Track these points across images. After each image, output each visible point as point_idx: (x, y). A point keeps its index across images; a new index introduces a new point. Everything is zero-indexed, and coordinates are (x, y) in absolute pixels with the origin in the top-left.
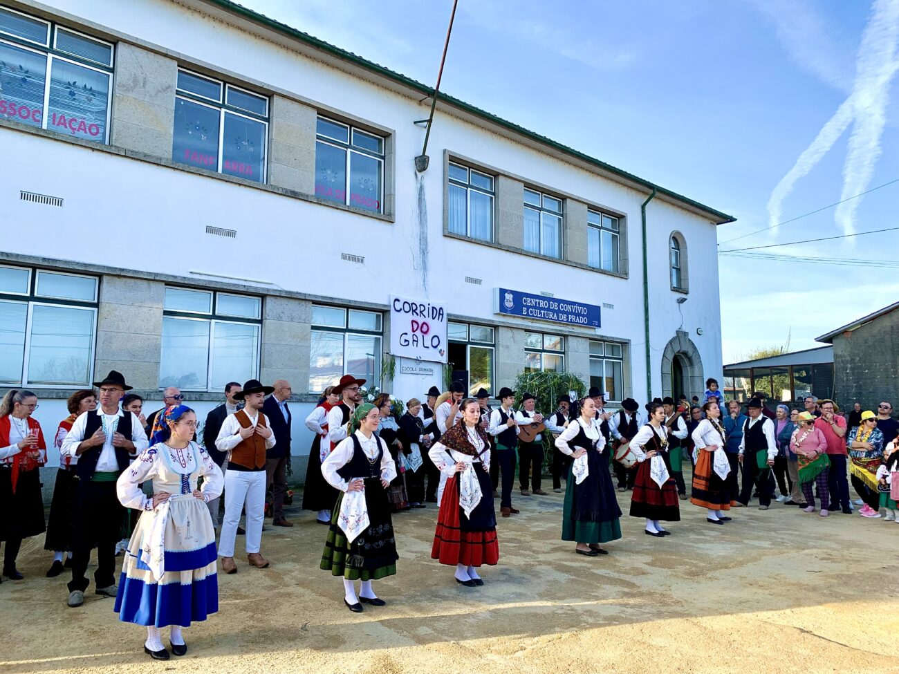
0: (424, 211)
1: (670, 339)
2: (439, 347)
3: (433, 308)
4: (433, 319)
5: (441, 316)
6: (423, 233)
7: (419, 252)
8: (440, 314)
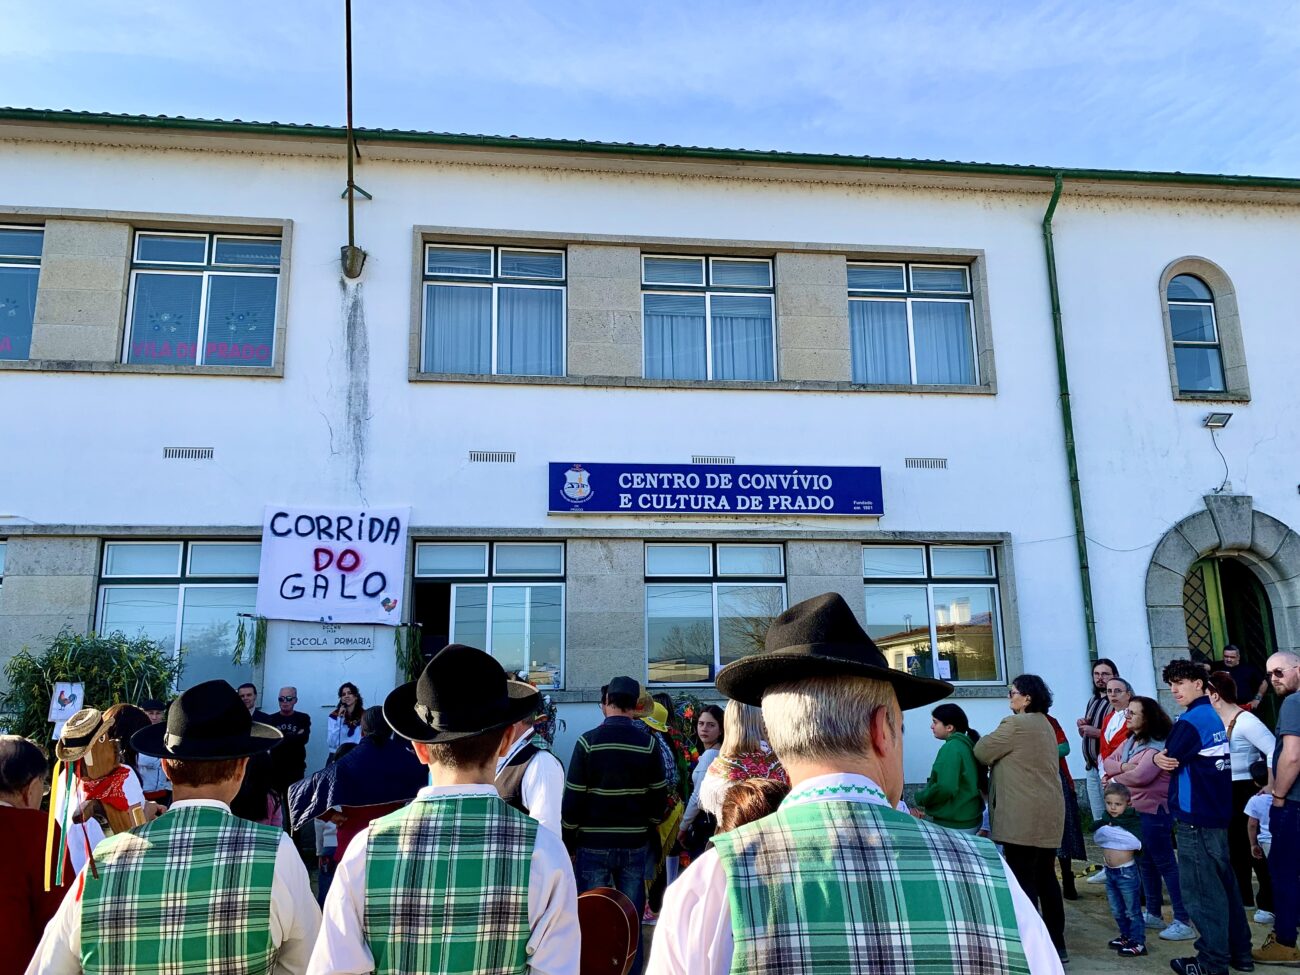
0: (360, 345)
1: (1179, 518)
2: (383, 596)
3: (373, 520)
4: (372, 540)
5: (392, 535)
6: (357, 385)
7: (344, 421)
8: (389, 530)
